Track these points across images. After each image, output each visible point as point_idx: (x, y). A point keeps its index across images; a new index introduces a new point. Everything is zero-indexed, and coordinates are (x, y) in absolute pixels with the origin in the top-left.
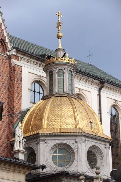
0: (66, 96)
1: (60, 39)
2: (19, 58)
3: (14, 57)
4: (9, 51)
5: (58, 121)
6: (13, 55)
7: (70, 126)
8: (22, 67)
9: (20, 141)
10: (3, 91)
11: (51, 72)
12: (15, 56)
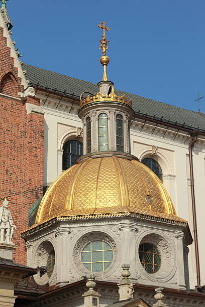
0: (111, 155)
1: (105, 66)
2: (41, 101)
3: (31, 99)
4: (23, 91)
5: (92, 196)
6: (29, 96)
7: (110, 203)
8: (44, 114)
9: (5, 229)
10: (12, 155)
11: (89, 118)
12: (34, 98)
